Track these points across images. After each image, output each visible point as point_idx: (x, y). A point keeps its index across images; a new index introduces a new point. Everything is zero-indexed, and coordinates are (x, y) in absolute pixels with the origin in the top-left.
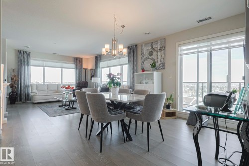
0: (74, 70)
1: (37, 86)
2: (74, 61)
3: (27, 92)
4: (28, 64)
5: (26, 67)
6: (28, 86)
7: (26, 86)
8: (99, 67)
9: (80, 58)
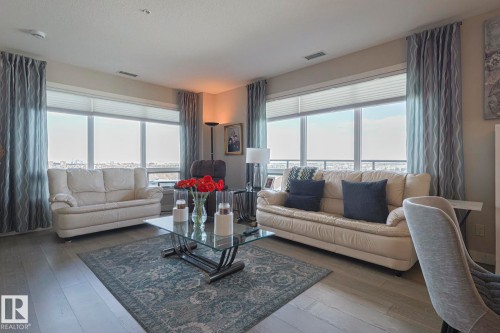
0: (178, 127)
1: (71, 176)
2: (178, 102)
3: (34, 199)
4: (38, 103)
5: (32, 113)
6: (40, 177)
7: (32, 178)
8: (265, 117)
9: (193, 93)
